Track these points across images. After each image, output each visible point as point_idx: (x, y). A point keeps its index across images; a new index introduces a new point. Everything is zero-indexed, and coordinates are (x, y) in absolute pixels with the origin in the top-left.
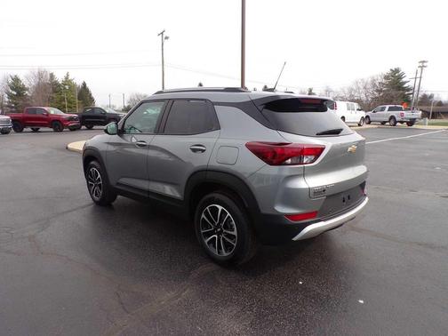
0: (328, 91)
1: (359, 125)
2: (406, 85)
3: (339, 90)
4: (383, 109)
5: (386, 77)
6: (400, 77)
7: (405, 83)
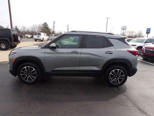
0: (24, 28)
1: (47, 41)
2: (49, 28)
3: (28, 28)
4: (52, 36)
5: (43, 25)
6: (47, 25)
7: (48, 27)
